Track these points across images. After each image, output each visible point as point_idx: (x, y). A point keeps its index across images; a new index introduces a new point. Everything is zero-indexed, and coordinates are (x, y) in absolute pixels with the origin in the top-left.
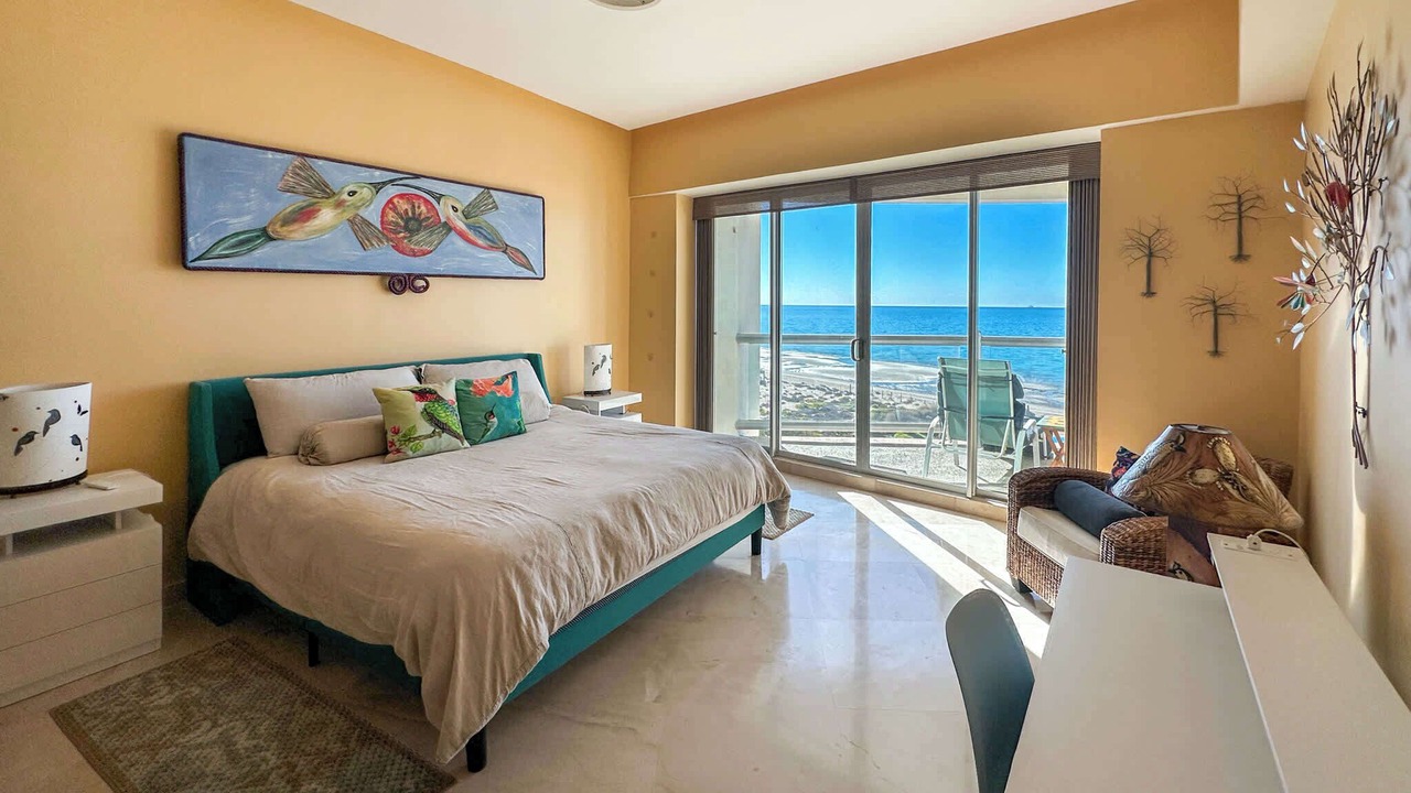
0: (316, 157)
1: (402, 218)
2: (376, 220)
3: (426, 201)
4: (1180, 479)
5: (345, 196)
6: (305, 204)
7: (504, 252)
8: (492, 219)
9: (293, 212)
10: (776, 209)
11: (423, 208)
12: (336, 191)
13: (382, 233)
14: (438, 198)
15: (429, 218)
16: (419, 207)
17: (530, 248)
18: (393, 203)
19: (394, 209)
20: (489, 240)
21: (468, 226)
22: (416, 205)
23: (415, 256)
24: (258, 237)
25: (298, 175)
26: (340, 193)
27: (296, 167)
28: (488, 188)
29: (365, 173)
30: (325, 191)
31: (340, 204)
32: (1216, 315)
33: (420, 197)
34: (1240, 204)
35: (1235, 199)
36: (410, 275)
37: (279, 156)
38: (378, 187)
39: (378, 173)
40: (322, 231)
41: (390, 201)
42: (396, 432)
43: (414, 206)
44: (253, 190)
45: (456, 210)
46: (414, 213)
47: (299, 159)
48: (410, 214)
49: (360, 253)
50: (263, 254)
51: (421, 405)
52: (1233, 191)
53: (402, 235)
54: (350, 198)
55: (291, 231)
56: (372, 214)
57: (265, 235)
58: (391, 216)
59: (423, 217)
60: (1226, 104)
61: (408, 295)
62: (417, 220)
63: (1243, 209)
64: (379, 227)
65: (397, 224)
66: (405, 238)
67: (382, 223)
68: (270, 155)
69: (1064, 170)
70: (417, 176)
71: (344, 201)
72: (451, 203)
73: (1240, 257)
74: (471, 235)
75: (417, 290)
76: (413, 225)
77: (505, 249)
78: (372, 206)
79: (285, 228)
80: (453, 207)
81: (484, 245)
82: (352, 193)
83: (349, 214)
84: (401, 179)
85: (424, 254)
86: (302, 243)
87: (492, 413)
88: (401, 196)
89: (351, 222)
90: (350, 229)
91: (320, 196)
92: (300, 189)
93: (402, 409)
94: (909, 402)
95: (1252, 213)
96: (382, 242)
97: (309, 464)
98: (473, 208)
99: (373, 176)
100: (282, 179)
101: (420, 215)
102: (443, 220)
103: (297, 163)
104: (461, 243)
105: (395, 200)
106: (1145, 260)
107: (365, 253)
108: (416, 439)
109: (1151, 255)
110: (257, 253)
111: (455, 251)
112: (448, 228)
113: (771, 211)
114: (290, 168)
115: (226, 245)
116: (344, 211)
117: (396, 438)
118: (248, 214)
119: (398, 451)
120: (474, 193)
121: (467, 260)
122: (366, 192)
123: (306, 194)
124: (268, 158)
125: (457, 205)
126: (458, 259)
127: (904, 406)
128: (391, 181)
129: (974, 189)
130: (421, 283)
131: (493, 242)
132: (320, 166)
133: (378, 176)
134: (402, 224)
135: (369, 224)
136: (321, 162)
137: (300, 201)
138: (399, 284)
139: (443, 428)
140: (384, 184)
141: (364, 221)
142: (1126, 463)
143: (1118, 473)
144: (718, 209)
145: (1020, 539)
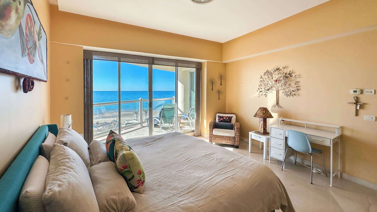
1: (29, 33)
3: (33, 24)
7: (43, 65)
10: (119, 61)
11: (32, 28)
18: (28, 20)
19: (28, 25)
22: (31, 25)
23: (31, 63)
28: (40, 23)
33: (32, 20)
35: (220, 76)
38: (25, 3)
41: (27, 17)
42: (140, 173)
45: (37, 34)
58: (27, 30)
59: (32, 35)
67: (26, 33)
69: (194, 66)
73: (221, 84)
77: (43, 63)
81: (41, 59)
85: (33, 63)
95: (222, 78)
101: (32, 33)
102: (35, 39)
104: (38, 57)
109: (212, 83)
129: (177, 66)
142: (221, 118)
143: (221, 119)
144: (94, 57)
145: (214, 135)
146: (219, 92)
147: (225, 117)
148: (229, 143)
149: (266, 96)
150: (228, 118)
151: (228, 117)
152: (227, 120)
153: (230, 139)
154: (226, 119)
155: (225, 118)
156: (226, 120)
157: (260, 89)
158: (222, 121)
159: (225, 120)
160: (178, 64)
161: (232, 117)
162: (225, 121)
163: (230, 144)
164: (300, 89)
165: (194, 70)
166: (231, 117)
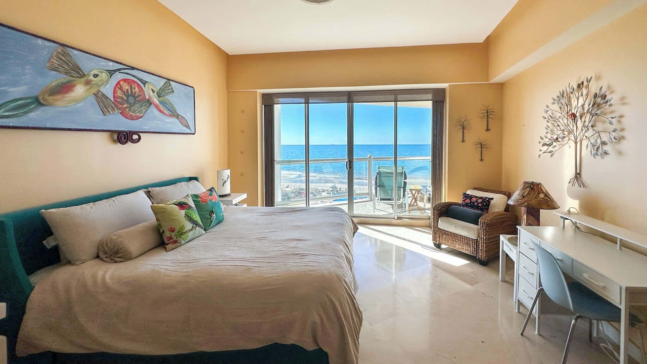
0: (73, 48)
1: (125, 95)
2: (110, 95)
3: (138, 85)
4: (536, 197)
5: (91, 77)
6: (65, 81)
7: (177, 118)
8: (170, 98)
9: (57, 86)
10: (307, 103)
11: (137, 89)
12: (86, 74)
13: (114, 104)
14: (145, 83)
15: (139, 96)
16: (134, 88)
17: (188, 117)
18: (120, 85)
19: (121, 88)
20: (170, 111)
21: (160, 102)
22: (133, 87)
23: (132, 119)
24: (32, 103)
25: (61, 59)
26: (89, 75)
27: (59, 53)
28: (169, 80)
29: (103, 63)
30: (77, 72)
31: (88, 83)
32: (482, 148)
33: (135, 82)
34: (487, 113)
35: (486, 112)
36: (130, 132)
37: (47, 43)
38: (111, 73)
39: (111, 63)
40: (77, 101)
41: (118, 83)
42: (172, 230)
43: (131, 87)
44: (27, 67)
45: (154, 92)
46: (132, 92)
47: (61, 48)
48: (130, 92)
49: (101, 117)
50: (36, 116)
51: (183, 212)
52: (486, 109)
53: (125, 106)
54: (95, 79)
55: (56, 100)
56: (108, 90)
57: (38, 102)
58: (119, 93)
59: (136, 95)
60: (486, 81)
61: (129, 144)
62: (134, 97)
63: (489, 114)
64: (112, 99)
65: (122, 99)
66: (127, 107)
67: (114, 97)
68: (40, 41)
69: (430, 96)
70: (133, 68)
71: (91, 81)
72: (151, 87)
73: (488, 130)
74: (162, 108)
75: (134, 142)
76: (131, 100)
77: (177, 116)
78: (108, 86)
79: (51, 97)
80: (152, 90)
81: (168, 114)
82: (96, 76)
83: (94, 90)
84: (124, 69)
85: (137, 119)
86: (64, 109)
87: (212, 212)
88: (125, 80)
89: (96, 95)
90: (95, 101)
91: (75, 75)
92: (61, 69)
93: (174, 216)
94: (287, 187)
95: (491, 116)
96: (114, 110)
97: (116, 262)
98: (162, 91)
99: (108, 66)
100: (49, 61)
101: (135, 93)
102: (147, 98)
103: (59, 50)
104: (157, 112)
105: (121, 83)
106: (462, 130)
107: (104, 117)
108: (185, 232)
109: (464, 128)
110: (32, 115)
111: (153, 118)
112: (149, 102)
113: (305, 103)
114: (55, 54)
115: (7, 108)
116: (91, 88)
117: (173, 234)
118: (25, 85)
119: (175, 242)
120: (163, 81)
121: (159, 122)
122: (104, 76)
123: (66, 73)
124: (38, 44)
125: (154, 89)
126: (155, 122)
127: (285, 189)
128: (119, 70)
129: (396, 101)
130: (135, 137)
131: (173, 113)
132: (75, 54)
133: (112, 66)
134: (126, 98)
135: (107, 98)
136: (75, 52)
137: (63, 78)
138: (124, 137)
139: (195, 223)
140: (115, 71)
141: (103, 95)
142: (468, 198)
143: (466, 201)
144: (276, 100)
145: (440, 229)
146: (482, 146)
147: (476, 197)
148: (466, 250)
149: (552, 155)
150: (480, 201)
151: (481, 198)
152: (478, 203)
153: (468, 244)
154: (476, 201)
155: (474, 199)
156: (476, 204)
157: (544, 138)
158: (467, 205)
159: (474, 203)
160: (398, 96)
161: (492, 199)
162: (472, 205)
163: (467, 252)
164: (623, 138)
165: (429, 105)
166: (490, 199)
